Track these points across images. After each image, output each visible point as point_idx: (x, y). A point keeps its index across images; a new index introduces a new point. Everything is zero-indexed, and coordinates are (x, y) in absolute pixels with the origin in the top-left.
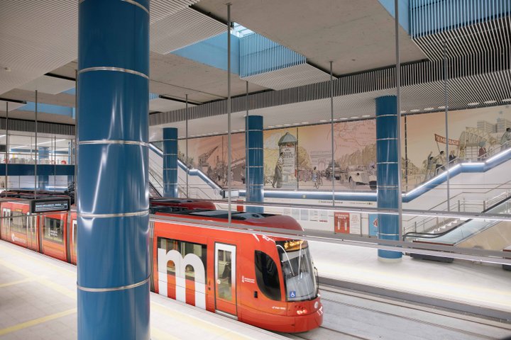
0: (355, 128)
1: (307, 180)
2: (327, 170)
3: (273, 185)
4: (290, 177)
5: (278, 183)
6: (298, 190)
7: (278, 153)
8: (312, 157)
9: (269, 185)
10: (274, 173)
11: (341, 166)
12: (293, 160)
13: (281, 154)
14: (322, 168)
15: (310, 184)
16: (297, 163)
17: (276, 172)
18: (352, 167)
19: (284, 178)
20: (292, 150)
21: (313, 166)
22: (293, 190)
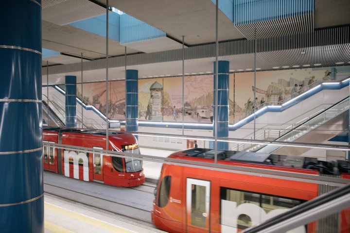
0: (201, 80)
1: (170, 114)
2: (183, 108)
3: (146, 118)
4: (157, 113)
5: (149, 117)
6: (163, 121)
7: (150, 95)
8: (173, 99)
9: (142, 118)
10: (147, 109)
11: (192, 105)
12: (160, 101)
13: (152, 96)
14: (179, 106)
15: (171, 118)
16: (163, 103)
17: (148, 109)
18: (199, 107)
19: (153, 113)
20: (159, 93)
21: (174, 105)
22: (160, 122)
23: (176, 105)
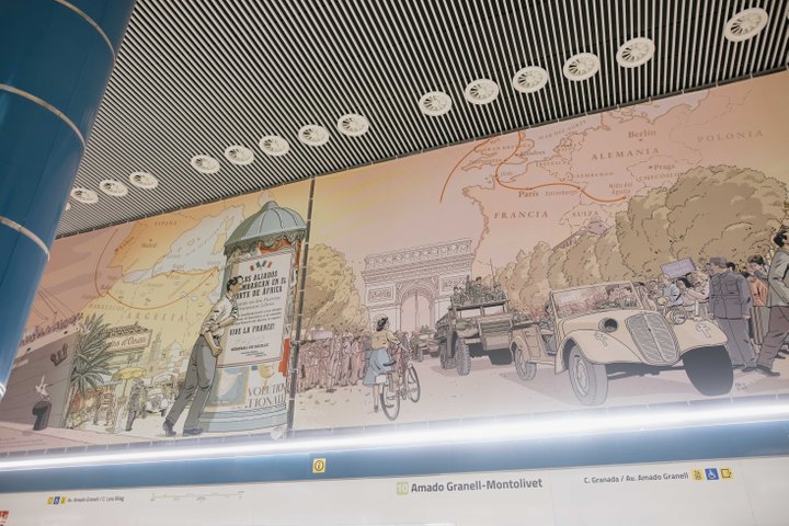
0: (565, 144)
1: (344, 379)
2: (442, 326)
3: (169, 424)
4: (255, 380)
5: (196, 414)
6: (290, 434)
7: (218, 281)
8: (370, 277)
9: (151, 426)
10: (184, 369)
11: (514, 296)
12: (281, 301)
13: (231, 283)
14: (416, 317)
16: (299, 312)
17: (195, 361)
18: (575, 296)
19: (226, 383)
20: (282, 262)
21: (375, 316)
22: (266, 437)
23: (391, 314)
